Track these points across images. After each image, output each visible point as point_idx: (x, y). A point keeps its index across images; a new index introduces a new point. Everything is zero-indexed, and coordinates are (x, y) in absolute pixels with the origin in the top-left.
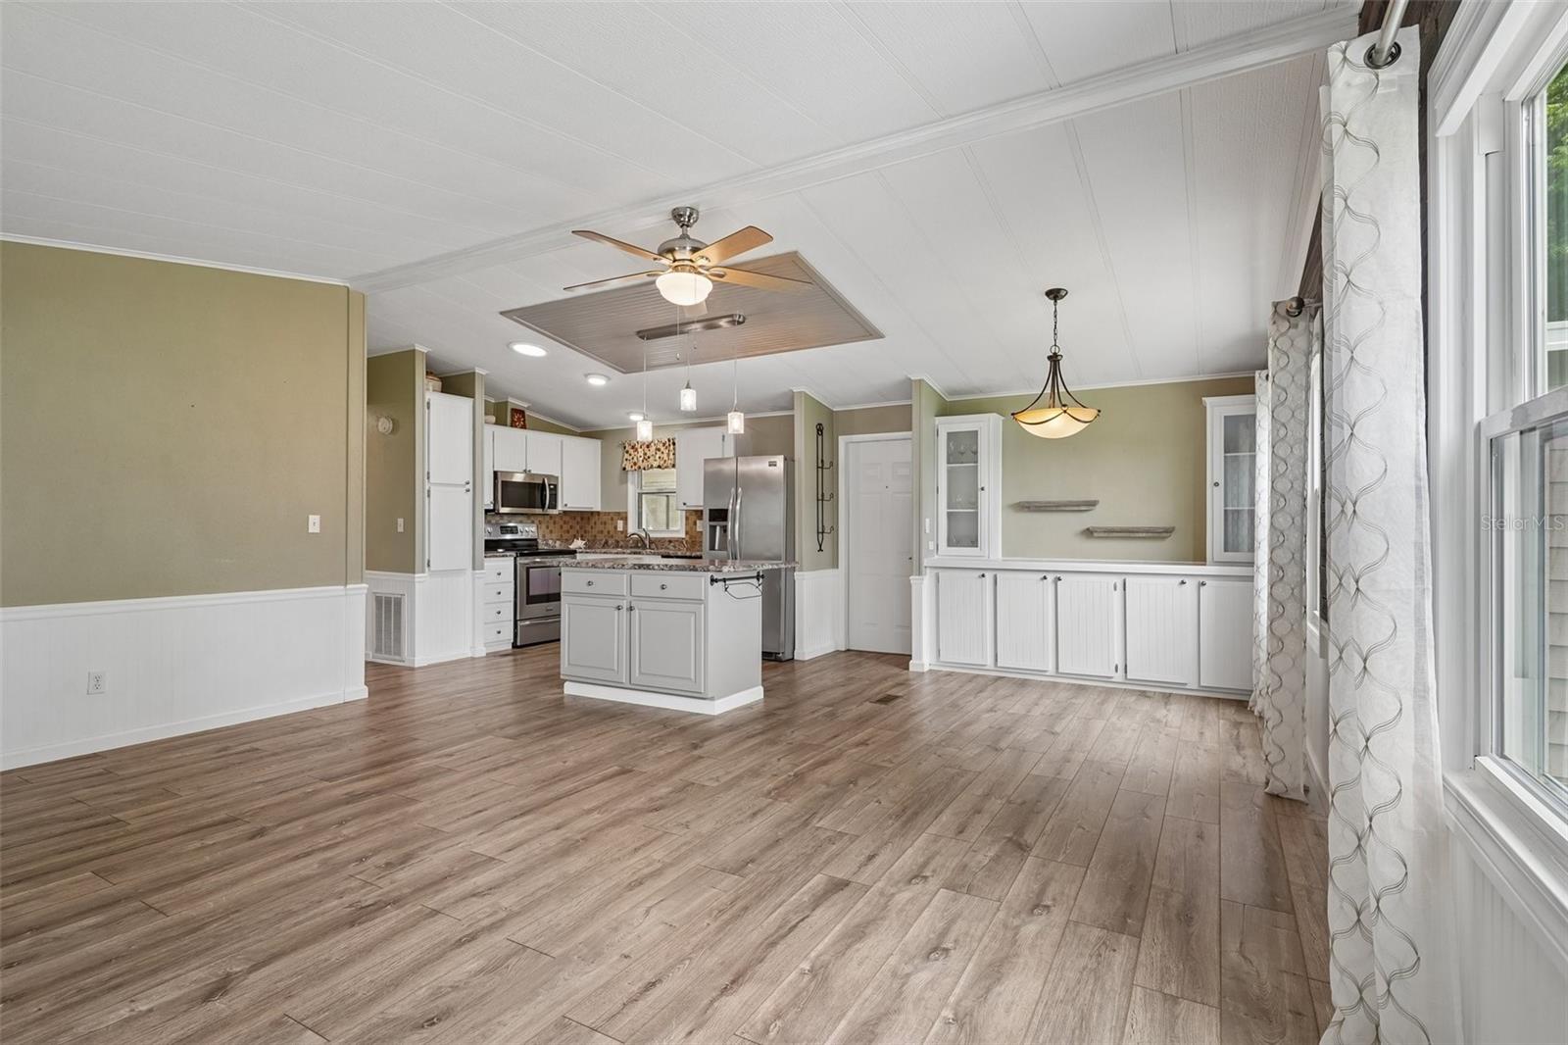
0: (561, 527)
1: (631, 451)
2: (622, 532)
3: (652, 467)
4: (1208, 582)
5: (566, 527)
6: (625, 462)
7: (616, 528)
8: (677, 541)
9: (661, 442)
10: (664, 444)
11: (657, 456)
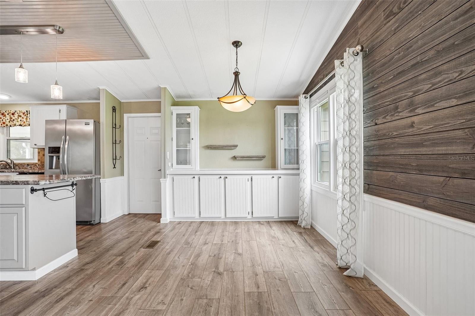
3: (15, 125)
4: (282, 177)
8: (33, 164)
9: (22, 112)
10: (24, 114)
11: (19, 119)
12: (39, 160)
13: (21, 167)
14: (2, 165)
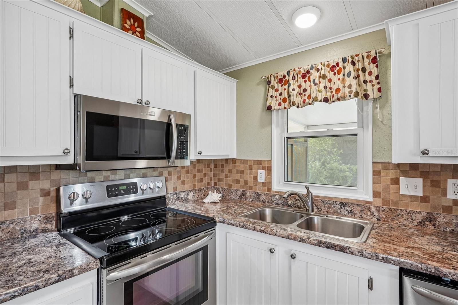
0: (195, 176)
1: (278, 86)
2: (264, 184)
3: (316, 99)
5: (199, 176)
6: (270, 100)
7: (255, 178)
8: (358, 205)
9: (328, 65)
10: (333, 68)
11: (322, 86)
12: (376, 194)
13: (323, 208)
14: (277, 197)
